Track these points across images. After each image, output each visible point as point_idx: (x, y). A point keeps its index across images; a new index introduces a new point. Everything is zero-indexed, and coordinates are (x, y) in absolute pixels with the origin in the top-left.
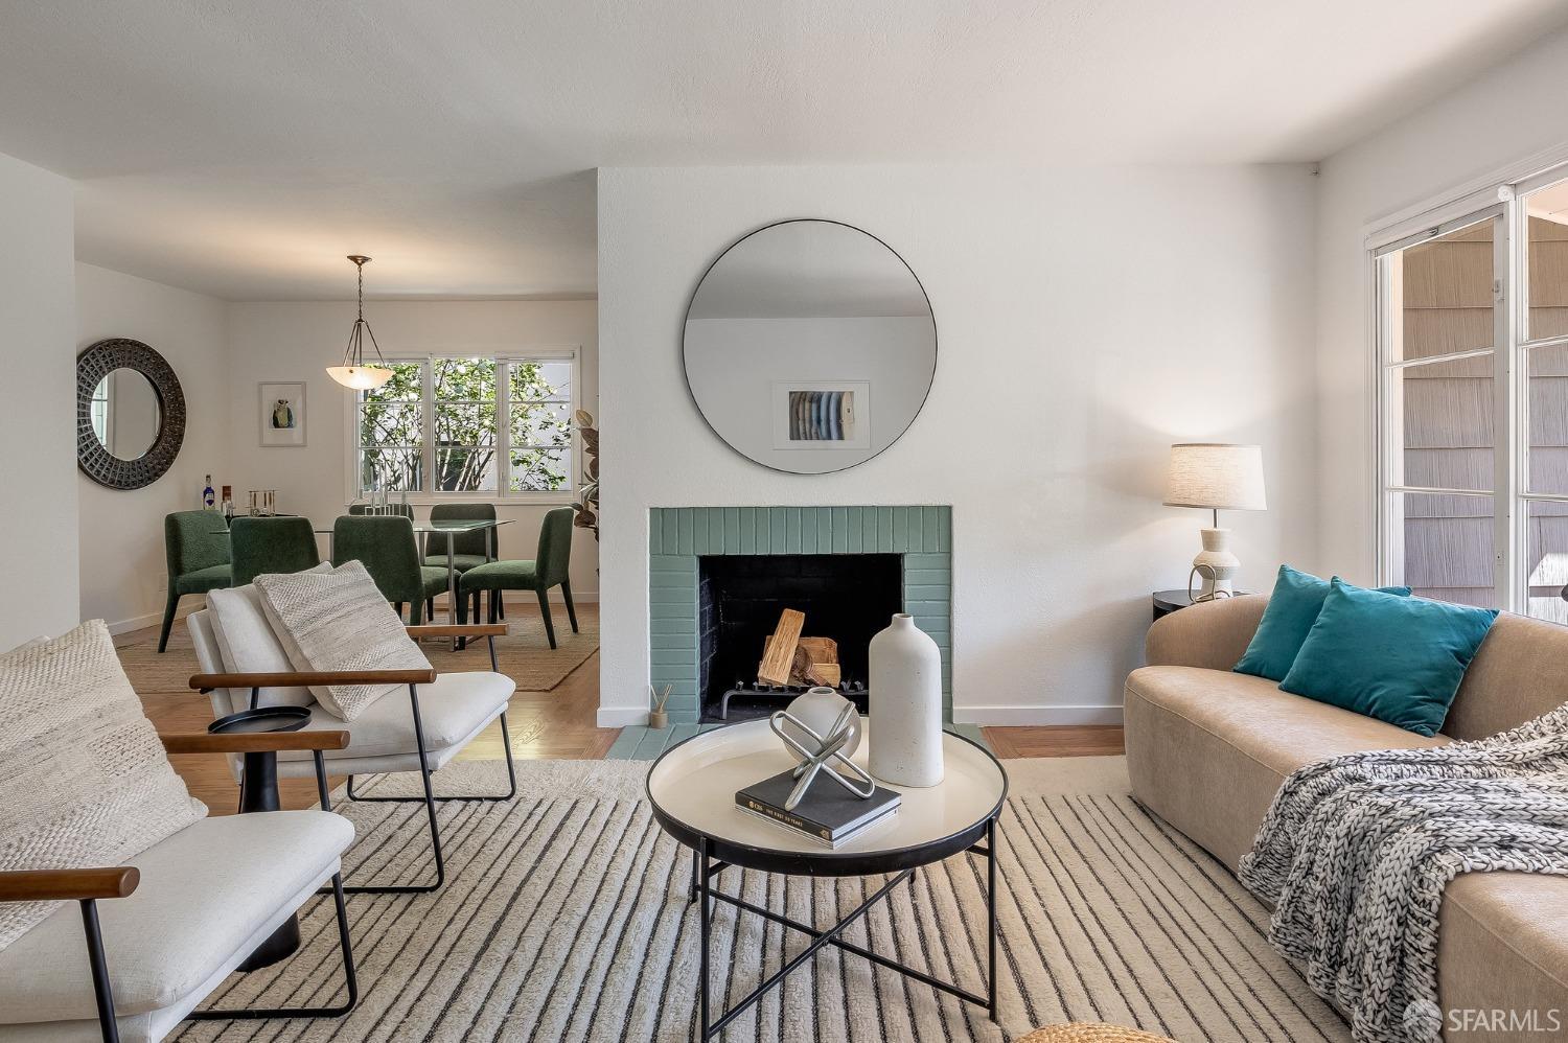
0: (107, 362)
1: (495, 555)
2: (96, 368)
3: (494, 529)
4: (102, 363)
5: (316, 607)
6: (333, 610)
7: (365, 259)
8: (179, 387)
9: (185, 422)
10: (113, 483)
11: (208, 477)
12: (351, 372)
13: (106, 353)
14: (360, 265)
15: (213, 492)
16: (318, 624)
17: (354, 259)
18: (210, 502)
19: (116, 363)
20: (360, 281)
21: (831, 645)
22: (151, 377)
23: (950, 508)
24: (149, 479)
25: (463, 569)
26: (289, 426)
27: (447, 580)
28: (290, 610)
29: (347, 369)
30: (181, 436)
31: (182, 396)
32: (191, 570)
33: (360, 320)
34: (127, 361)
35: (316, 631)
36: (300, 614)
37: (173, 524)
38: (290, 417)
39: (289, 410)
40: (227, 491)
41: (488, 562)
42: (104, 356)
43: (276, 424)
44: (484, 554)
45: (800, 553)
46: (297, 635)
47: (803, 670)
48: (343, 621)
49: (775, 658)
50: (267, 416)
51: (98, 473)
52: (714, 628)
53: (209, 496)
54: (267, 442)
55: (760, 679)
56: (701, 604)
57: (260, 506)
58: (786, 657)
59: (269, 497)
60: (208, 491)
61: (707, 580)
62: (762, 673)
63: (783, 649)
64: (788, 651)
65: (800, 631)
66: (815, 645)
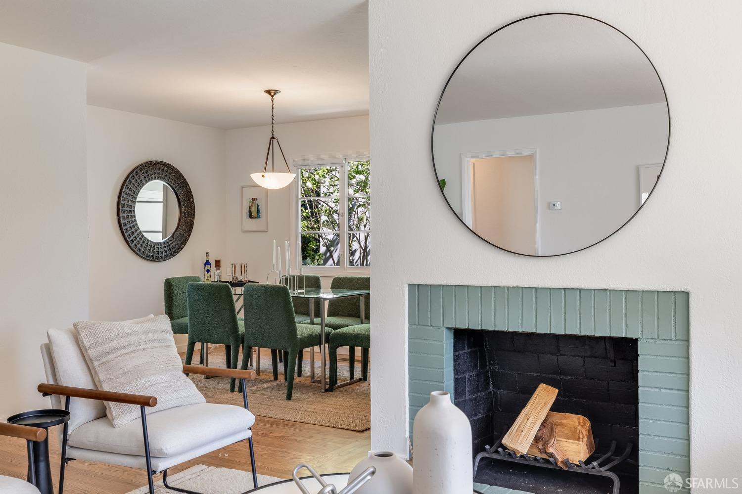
0: (145, 177)
1: (367, 317)
2: (139, 181)
3: (367, 297)
4: (142, 178)
5: (112, 345)
6: (123, 348)
7: (276, 92)
8: (191, 191)
9: (194, 215)
10: (148, 256)
11: (207, 253)
12: (263, 176)
13: (145, 171)
14: (272, 96)
15: (210, 265)
16: (110, 357)
17: (269, 92)
18: (208, 271)
19: (150, 177)
20: (273, 108)
21: (585, 423)
22: (173, 186)
23: (687, 294)
24: (171, 254)
25: (336, 327)
26: (258, 217)
27: (320, 336)
28: (94, 346)
29: (261, 174)
30: (192, 225)
31: (193, 198)
32: (178, 318)
33: (273, 138)
34: (157, 175)
35: (107, 362)
36: (101, 349)
37: (169, 284)
38: (258, 211)
39: (257, 205)
40: (218, 263)
41: (362, 323)
42: (143, 173)
43: (251, 216)
44: (359, 317)
45: (578, 334)
46: (96, 364)
47: (546, 444)
48: (127, 357)
49: (522, 428)
50: (246, 210)
51: (139, 250)
52: (479, 394)
53: (208, 267)
54: (246, 229)
55: (502, 446)
56: (456, 371)
57: (238, 274)
58: (531, 429)
59: (244, 269)
60: (207, 263)
61: (467, 350)
62: (506, 441)
63: (530, 421)
64: (535, 423)
65: (549, 406)
66: (564, 421)
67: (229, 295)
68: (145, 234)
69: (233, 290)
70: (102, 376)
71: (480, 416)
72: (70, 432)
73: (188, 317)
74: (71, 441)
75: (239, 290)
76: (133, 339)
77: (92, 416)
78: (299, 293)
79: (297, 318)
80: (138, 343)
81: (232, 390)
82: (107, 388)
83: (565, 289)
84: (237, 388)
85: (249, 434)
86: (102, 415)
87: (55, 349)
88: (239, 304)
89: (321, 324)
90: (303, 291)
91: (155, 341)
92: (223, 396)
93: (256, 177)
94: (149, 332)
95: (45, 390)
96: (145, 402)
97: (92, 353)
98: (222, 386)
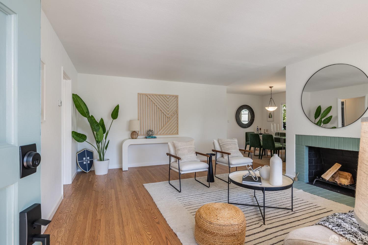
0: (242, 109)
6: (226, 144)
7: (272, 87)
9: (255, 117)
10: (243, 127)
11: (258, 127)
13: (242, 107)
14: (271, 88)
16: (224, 145)
17: (270, 87)
18: (258, 131)
19: (244, 109)
20: (271, 91)
21: (350, 175)
22: (249, 110)
24: (248, 127)
26: (271, 117)
30: (254, 120)
31: (254, 113)
33: (271, 98)
34: (246, 108)
36: (222, 144)
37: (246, 133)
39: (271, 114)
40: (260, 129)
45: (343, 149)
46: (222, 146)
47: (335, 178)
49: (328, 174)
50: (268, 116)
51: (241, 125)
52: (318, 164)
53: (258, 130)
54: (268, 120)
55: (321, 177)
56: (309, 157)
57: (266, 132)
58: (331, 174)
59: (267, 131)
60: (258, 129)
61: (313, 152)
62: (322, 176)
63: (331, 172)
64: (332, 173)
65: (338, 169)
66: (343, 174)
67: (259, 136)
68: (242, 122)
69: (260, 135)
70: (222, 149)
71: (318, 170)
72: (217, 159)
73: (249, 142)
74: (217, 160)
75: (262, 135)
76: (229, 142)
77: (221, 156)
78: (278, 137)
79: (275, 143)
80: (230, 144)
81: (259, 159)
82: (223, 151)
83: (339, 137)
84: (260, 158)
85: (252, 164)
86: (222, 156)
87: (215, 143)
88: (261, 138)
89: (282, 145)
90: (279, 136)
91: (233, 143)
92: (256, 160)
93: (267, 108)
94: (232, 141)
95: (213, 151)
96: (229, 154)
97: (221, 144)
98: (257, 158)
